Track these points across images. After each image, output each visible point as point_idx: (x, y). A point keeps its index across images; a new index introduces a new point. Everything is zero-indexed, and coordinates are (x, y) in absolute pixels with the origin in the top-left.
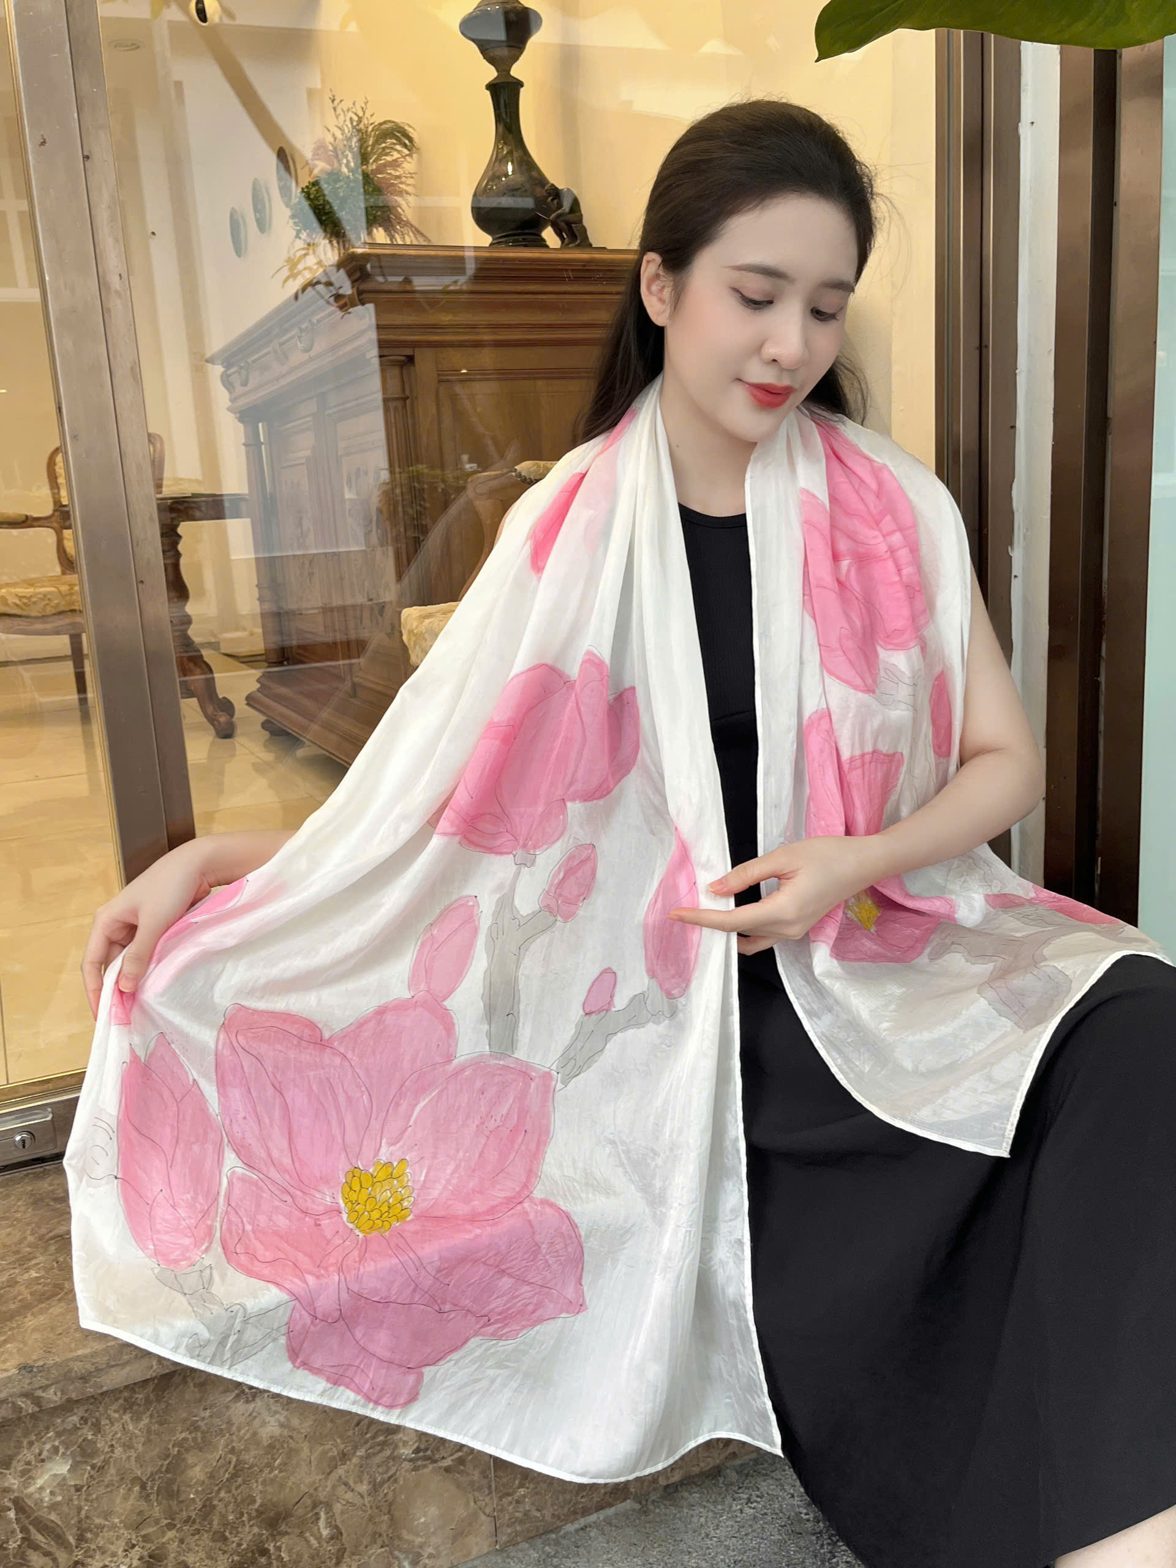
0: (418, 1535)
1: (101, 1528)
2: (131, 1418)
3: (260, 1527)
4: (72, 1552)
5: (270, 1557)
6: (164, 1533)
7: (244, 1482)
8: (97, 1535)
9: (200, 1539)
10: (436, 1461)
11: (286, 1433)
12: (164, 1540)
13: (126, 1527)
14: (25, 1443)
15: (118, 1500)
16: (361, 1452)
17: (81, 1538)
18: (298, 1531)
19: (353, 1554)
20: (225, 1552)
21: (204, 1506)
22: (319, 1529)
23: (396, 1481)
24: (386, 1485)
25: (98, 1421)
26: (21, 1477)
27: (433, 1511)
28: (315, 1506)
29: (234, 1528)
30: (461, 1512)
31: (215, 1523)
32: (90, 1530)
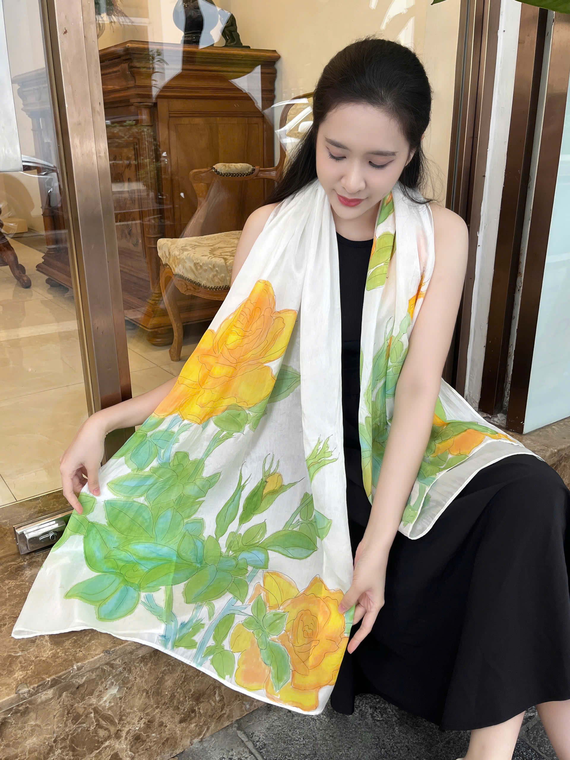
1: (129, 713)
2: (144, 665)
3: (192, 701)
4: (117, 726)
5: (195, 713)
6: (154, 710)
7: (187, 684)
8: (127, 717)
9: (168, 711)
12: (154, 714)
13: (139, 711)
14: (100, 682)
15: (137, 700)
17: (121, 719)
18: (207, 700)
19: (228, 706)
20: (178, 714)
21: (171, 696)
22: (215, 698)
25: (130, 668)
26: (97, 698)
28: (214, 688)
29: (182, 703)
31: (175, 703)
32: (124, 715)
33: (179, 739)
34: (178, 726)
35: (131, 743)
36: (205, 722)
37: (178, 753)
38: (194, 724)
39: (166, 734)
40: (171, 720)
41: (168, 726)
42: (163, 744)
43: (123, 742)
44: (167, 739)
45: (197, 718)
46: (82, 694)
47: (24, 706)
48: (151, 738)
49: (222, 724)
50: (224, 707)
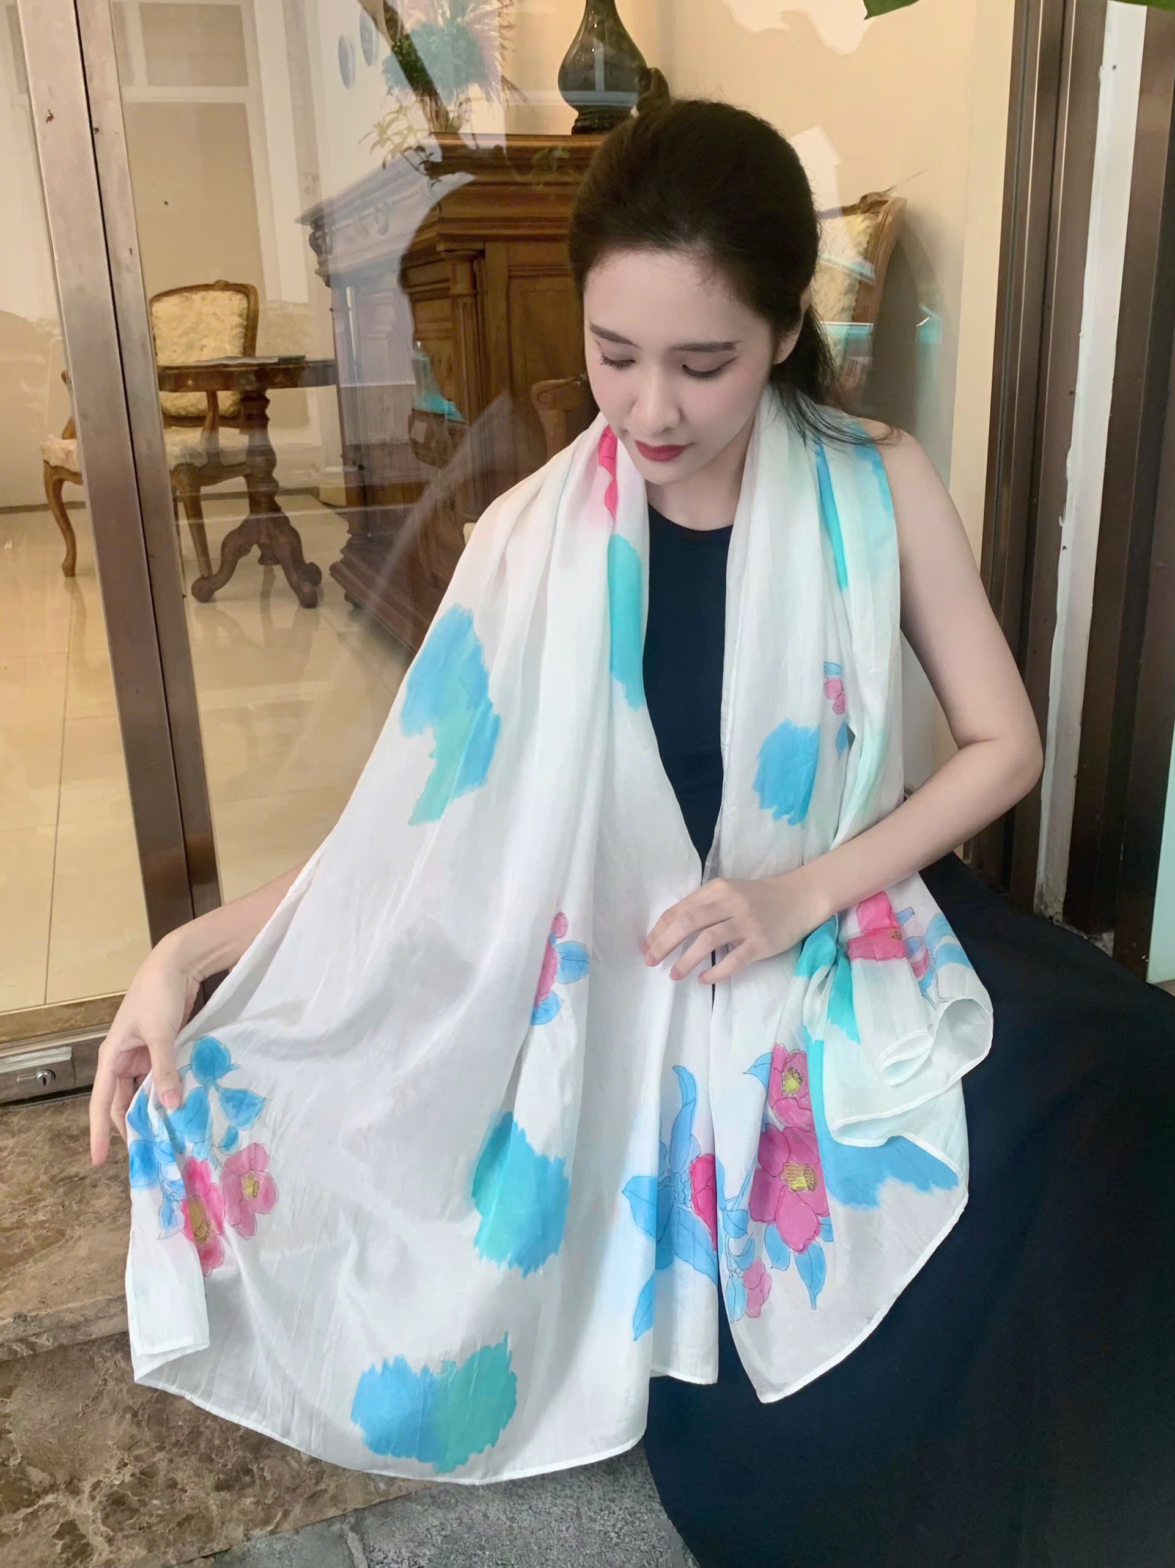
9: (188, 1460)
18: (279, 1455)
31: (202, 1446)
33: (215, 1521)
34: (212, 1495)
35: (105, 1509)
36: (277, 1499)
37: (217, 1550)
38: (252, 1499)
39: (186, 1505)
40: (196, 1479)
41: (189, 1490)
42: (180, 1524)
43: (85, 1502)
44: (189, 1518)
45: (257, 1489)
48: (148, 1508)
49: (320, 1511)
50: (322, 1477)
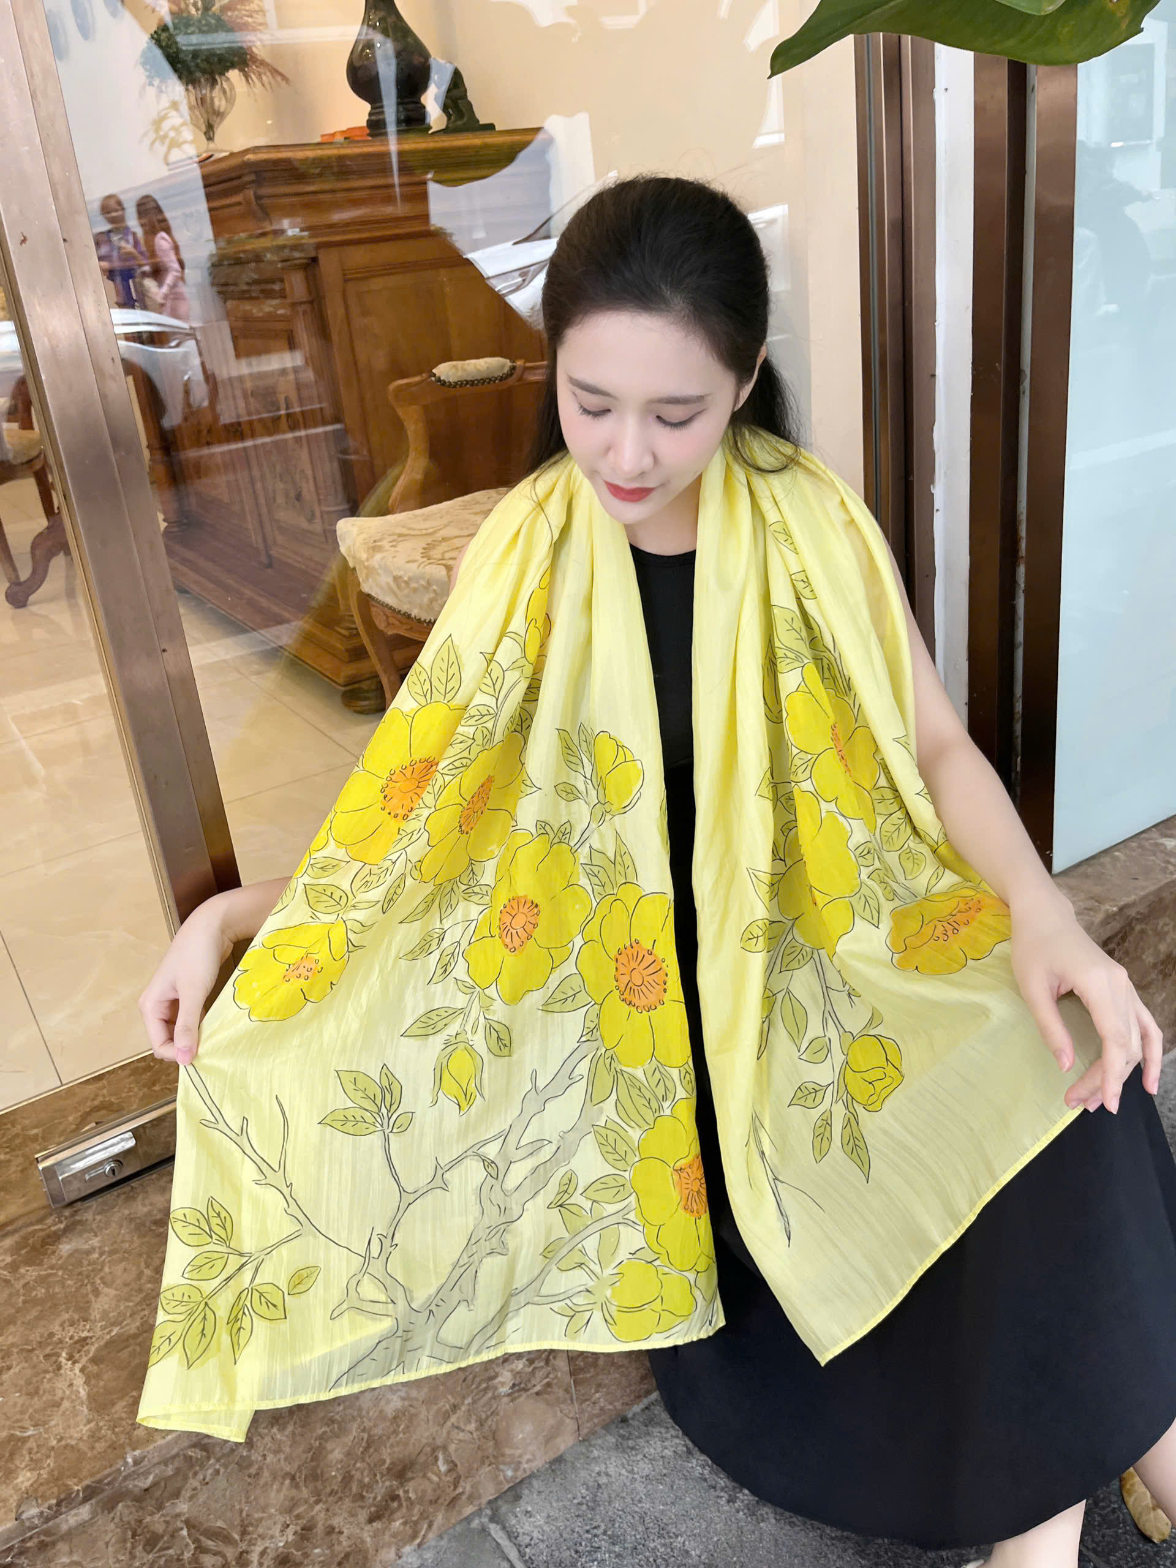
0: (518, 1448)
1: (261, 1519)
2: (278, 1430)
3: (391, 1481)
4: (238, 1545)
5: (400, 1501)
6: (312, 1509)
7: (376, 1450)
8: (257, 1526)
9: (342, 1504)
10: (529, 1390)
11: (406, 1403)
12: (313, 1513)
13: (281, 1513)
14: (191, 1475)
15: (273, 1494)
16: (469, 1400)
17: (244, 1533)
18: (421, 1474)
19: (466, 1477)
20: (364, 1507)
21: (344, 1478)
22: (438, 1467)
23: (498, 1414)
24: (490, 1420)
26: (190, 1501)
27: (529, 1428)
28: (434, 1450)
29: (369, 1487)
30: (551, 1421)
31: (354, 1488)
32: (251, 1524)
33: (370, 1550)
34: (366, 1528)
36: (421, 1514)
38: (401, 1521)
39: (344, 1544)
40: (351, 1519)
41: (345, 1531)
44: (347, 1556)
45: (404, 1510)
46: (157, 1500)
47: (36, 1540)
48: (312, 1557)
49: (460, 1512)
50: (458, 1482)
